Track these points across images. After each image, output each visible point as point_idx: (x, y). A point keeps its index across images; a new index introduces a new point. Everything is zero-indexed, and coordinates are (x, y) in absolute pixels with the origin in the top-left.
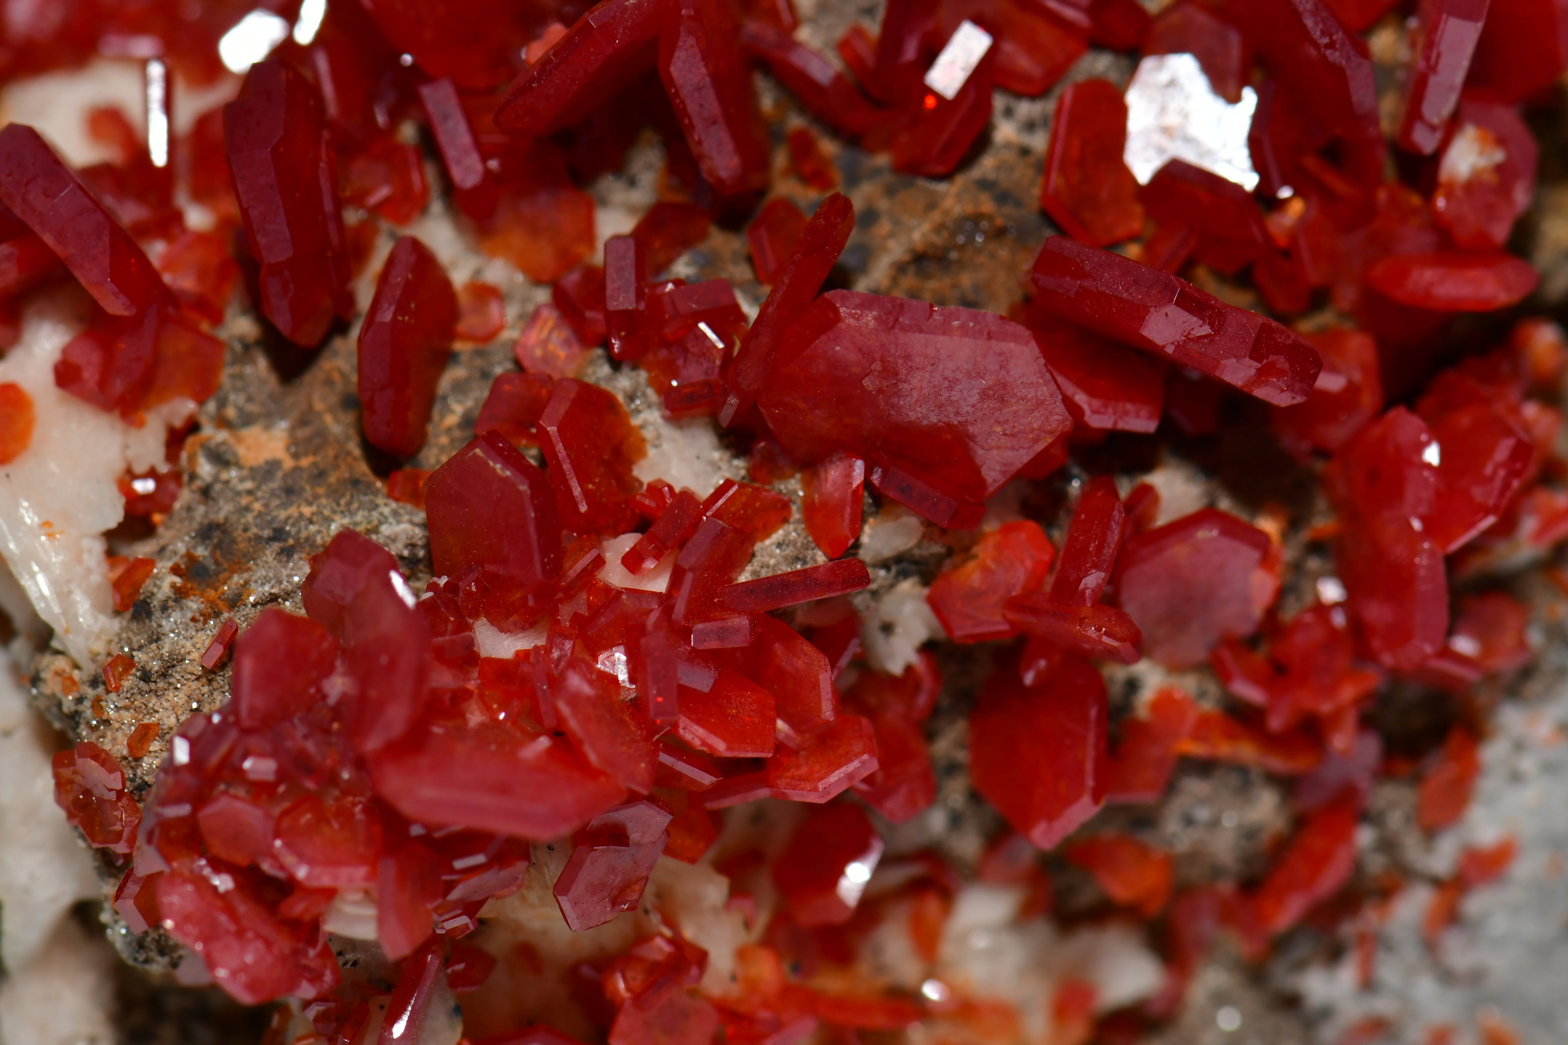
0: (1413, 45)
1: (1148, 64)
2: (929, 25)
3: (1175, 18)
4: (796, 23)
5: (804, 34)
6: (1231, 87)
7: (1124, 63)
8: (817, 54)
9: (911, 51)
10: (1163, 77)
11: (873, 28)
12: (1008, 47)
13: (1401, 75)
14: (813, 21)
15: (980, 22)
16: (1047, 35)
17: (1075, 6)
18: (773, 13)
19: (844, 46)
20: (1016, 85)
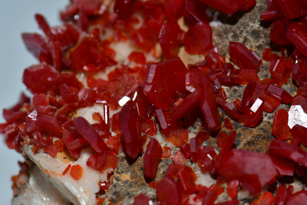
2: (251, 99)
3: (297, 97)
7: (288, 106)
8: (229, 104)
9: (248, 104)
10: (295, 109)
11: (240, 99)
12: (266, 103)
14: (229, 98)
15: (260, 98)
16: (273, 101)
17: (279, 95)
18: (222, 96)
19: (235, 103)
20: (267, 111)
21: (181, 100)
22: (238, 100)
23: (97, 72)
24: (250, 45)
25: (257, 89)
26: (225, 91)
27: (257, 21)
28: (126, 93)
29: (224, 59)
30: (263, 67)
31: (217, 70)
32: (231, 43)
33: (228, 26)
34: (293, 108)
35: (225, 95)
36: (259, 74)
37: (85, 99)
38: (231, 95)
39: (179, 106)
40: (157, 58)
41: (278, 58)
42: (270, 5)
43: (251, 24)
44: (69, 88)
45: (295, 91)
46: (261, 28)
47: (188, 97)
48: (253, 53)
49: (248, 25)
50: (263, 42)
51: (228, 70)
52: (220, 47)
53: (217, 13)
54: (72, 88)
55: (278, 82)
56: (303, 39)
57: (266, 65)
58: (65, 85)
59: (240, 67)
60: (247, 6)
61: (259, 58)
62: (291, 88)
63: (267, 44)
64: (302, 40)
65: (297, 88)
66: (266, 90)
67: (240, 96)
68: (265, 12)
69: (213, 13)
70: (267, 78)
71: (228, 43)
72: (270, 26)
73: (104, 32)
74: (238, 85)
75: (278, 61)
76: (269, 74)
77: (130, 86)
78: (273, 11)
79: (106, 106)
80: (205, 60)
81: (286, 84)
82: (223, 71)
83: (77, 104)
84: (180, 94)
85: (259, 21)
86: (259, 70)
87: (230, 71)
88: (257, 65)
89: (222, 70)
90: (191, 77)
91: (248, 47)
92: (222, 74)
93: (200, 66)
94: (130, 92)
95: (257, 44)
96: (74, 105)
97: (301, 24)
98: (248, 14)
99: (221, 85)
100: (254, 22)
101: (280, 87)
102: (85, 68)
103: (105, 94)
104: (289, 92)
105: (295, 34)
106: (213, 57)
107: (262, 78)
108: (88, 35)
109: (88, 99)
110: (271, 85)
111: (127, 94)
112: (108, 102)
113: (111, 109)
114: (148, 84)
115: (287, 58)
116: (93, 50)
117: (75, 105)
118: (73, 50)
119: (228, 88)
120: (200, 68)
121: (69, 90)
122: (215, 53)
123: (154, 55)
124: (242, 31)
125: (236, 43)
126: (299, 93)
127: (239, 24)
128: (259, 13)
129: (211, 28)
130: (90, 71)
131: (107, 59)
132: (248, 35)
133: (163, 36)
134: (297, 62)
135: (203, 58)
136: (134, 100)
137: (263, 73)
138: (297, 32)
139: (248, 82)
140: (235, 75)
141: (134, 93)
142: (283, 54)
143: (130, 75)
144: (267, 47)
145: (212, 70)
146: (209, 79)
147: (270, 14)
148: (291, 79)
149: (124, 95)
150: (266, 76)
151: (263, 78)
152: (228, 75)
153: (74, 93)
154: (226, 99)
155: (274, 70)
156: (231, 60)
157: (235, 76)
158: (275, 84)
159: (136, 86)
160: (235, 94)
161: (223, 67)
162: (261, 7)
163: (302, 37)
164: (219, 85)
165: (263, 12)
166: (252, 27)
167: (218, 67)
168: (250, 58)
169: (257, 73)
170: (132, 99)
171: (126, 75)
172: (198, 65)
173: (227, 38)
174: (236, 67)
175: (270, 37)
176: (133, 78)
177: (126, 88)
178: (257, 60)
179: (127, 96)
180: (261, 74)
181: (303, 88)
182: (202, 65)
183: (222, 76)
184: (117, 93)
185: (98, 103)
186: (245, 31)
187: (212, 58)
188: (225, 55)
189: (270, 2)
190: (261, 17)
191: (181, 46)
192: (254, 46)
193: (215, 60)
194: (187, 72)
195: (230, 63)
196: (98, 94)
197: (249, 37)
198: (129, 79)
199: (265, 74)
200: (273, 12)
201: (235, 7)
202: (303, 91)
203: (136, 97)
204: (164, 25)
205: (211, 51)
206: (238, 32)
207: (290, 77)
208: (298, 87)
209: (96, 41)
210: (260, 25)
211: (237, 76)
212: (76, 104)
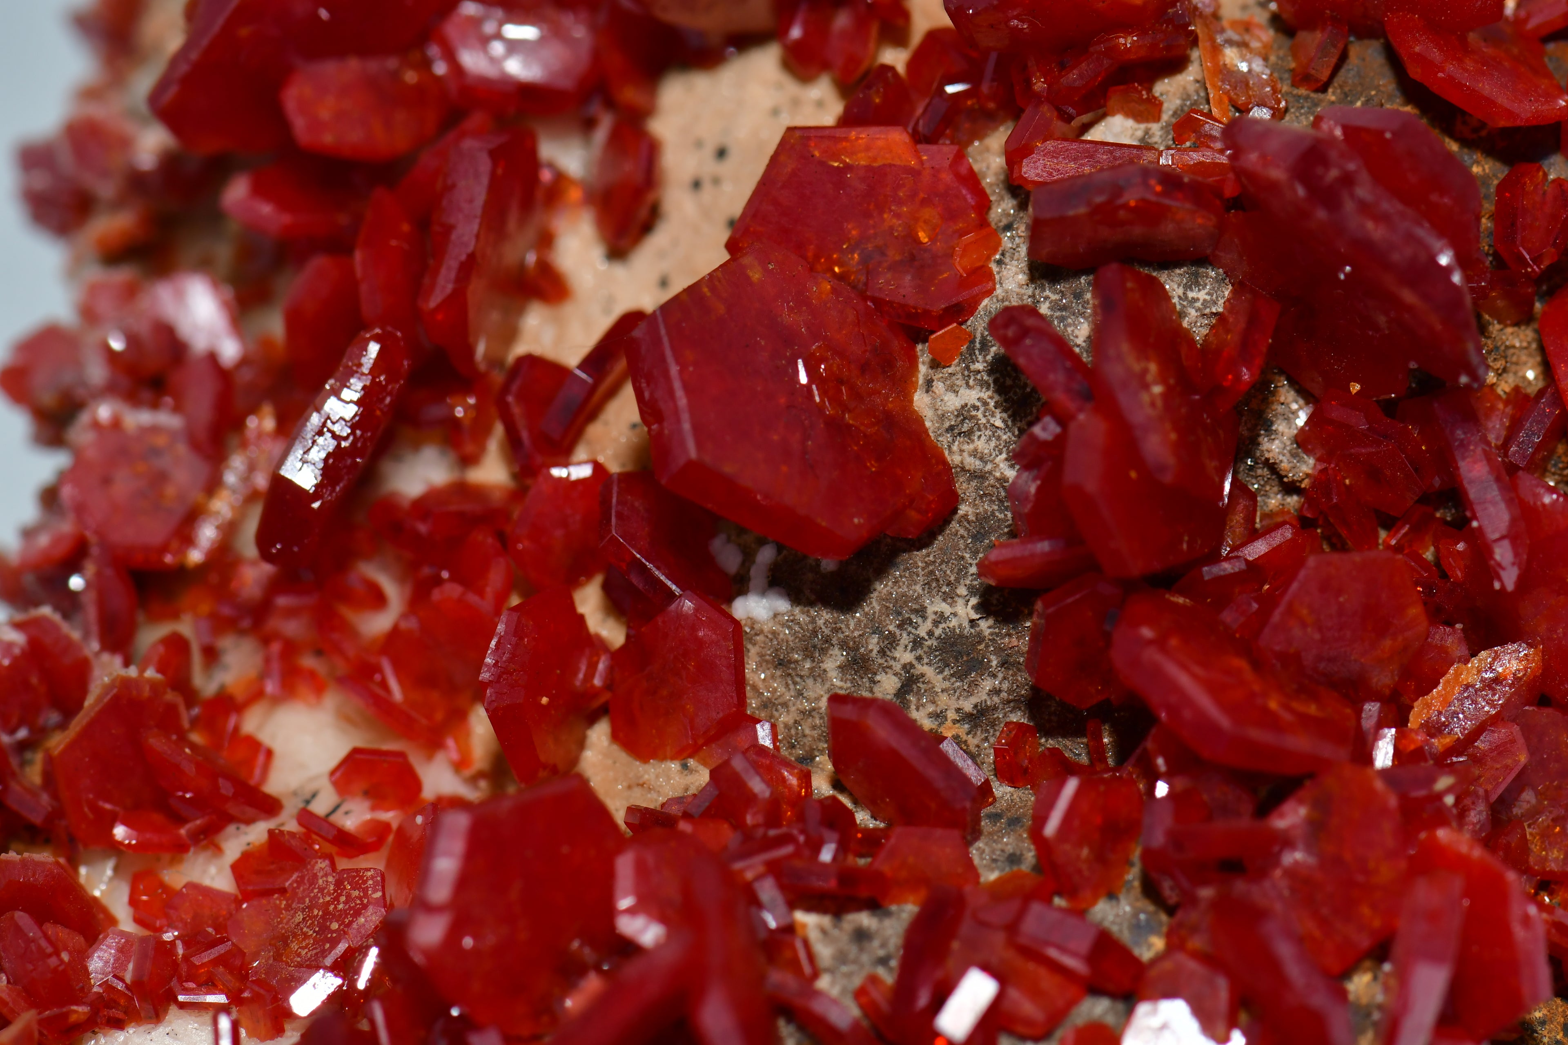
0: (1386, 989)
1: (1143, 1009)
2: (939, 974)
3: (1167, 965)
4: (816, 974)
5: (824, 983)
6: (1221, 1028)
7: (1120, 1006)
8: (835, 1002)
9: (923, 999)
10: (1155, 1022)
11: (888, 977)
12: (1014, 994)
13: (1376, 1016)
14: (830, 971)
15: (987, 968)
16: (1048, 981)
17: (1074, 954)
18: (794, 965)
19: (860, 994)
20: (1021, 1029)
21: (592, 984)
22: (873, 980)
23: (179, 849)
24: (931, 708)
25: (966, 928)
26: (814, 935)
27: (962, 590)
28: (324, 953)
29: (806, 778)
30: (995, 817)
31: (772, 833)
32: (835, 699)
33: (824, 617)
34: (1147, 1014)
35: (811, 957)
36: (978, 849)
37: (120, 986)
38: (841, 958)
39: (588, 1016)
40: (473, 780)
41: (1067, 768)
42: (1027, 508)
43: (936, 606)
44: (39, 934)
45: (1157, 933)
46: (985, 626)
47: (632, 970)
48: (948, 747)
49: (921, 612)
50: (996, 691)
51: (827, 834)
52: (784, 718)
53: (766, 555)
54: (60, 932)
55: (1070, 891)
56: (1194, 676)
57: (1011, 804)
58: (22, 918)
59: (883, 821)
60: (913, 514)
61: (974, 774)
62: (1135, 915)
63: (1014, 703)
64: (1184, 680)
65: (1164, 917)
66: (1012, 928)
67: (883, 961)
68: (1002, 546)
69: (748, 557)
70: (1015, 868)
71: (823, 703)
72: (1030, 615)
73: (211, 655)
74: (875, 905)
75: (1071, 786)
76: (1030, 850)
77: (340, 916)
78: (1042, 540)
79: (225, 1023)
80: (707, 784)
81: (1112, 896)
82: (802, 839)
83: (82, 1010)
84: (588, 954)
85: (972, 591)
86: (976, 833)
87: (835, 836)
88: (964, 809)
89: (795, 832)
90: (641, 870)
91: (922, 718)
92: (796, 854)
93: (687, 816)
94: (342, 947)
95: (968, 706)
96: (66, 1015)
97: (1181, 600)
98: (919, 557)
99: (792, 905)
100: (950, 598)
101: (1080, 913)
102: (120, 832)
103: (219, 961)
104: (1125, 936)
105: (1153, 655)
106: (752, 771)
107: (992, 870)
108: (133, 672)
109: (137, 986)
110: (1036, 908)
111: (329, 961)
112: (235, 999)
113: (250, 1035)
114: (430, 909)
115: (1114, 770)
116: (156, 742)
117: (73, 1018)
118: (57, 742)
119: (825, 920)
120: (685, 826)
121: (43, 943)
122: (763, 750)
123: (459, 766)
124: (891, 641)
125: (863, 700)
126: (1175, 942)
127: (873, 605)
128: (975, 553)
129: (737, 624)
130: (141, 847)
131: (226, 788)
132: (919, 659)
133: (502, 672)
134: (1162, 789)
135: (701, 777)
136: (361, 985)
137: (999, 846)
138: (1160, 643)
139: (923, 893)
140: (862, 856)
141: (363, 951)
142: (1096, 752)
143: (343, 864)
144: (1017, 717)
145: (747, 835)
146: (730, 879)
147: (1027, 553)
148: (1133, 875)
149: (313, 966)
150: (1014, 859)
151: (997, 868)
152: (826, 855)
153: (65, 956)
154: (816, 975)
155: (1051, 827)
156: (837, 784)
157: (862, 862)
158: (1058, 901)
159: (371, 918)
160: (861, 950)
161: (801, 817)
162: (982, 519)
163: (1184, 667)
164: (782, 907)
165: (992, 546)
166: (941, 618)
167: (773, 816)
168: (933, 774)
169: (968, 844)
170: (352, 983)
171: (322, 865)
172: (675, 810)
173: (819, 675)
174: (863, 817)
175: (1029, 666)
176: (356, 878)
177: (324, 928)
178: (964, 780)
179: (326, 968)
180: (987, 850)
181: (1193, 916)
182: (694, 811)
183: (798, 864)
184: (278, 957)
185: (183, 1006)
186: (905, 639)
187: (745, 777)
188: (809, 758)
189: (1027, 498)
190: (984, 568)
191: (592, 720)
192: (951, 715)
193: (758, 786)
194: (621, 844)
195: (833, 798)
196: (186, 958)
197: (928, 671)
198: (339, 884)
199: (1010, 849)
200: (1043, 546)
201: (856, 520)
202: (1194, 930)
203: (373, 973)
204: (504, 618)
205: (741, 739)
206: (873, 643)
207: (1132, 865)
208: (1171, 911)
209: (170, 696)
210: (977, 608)
211: (869, 860)
212: (76, 1012)
